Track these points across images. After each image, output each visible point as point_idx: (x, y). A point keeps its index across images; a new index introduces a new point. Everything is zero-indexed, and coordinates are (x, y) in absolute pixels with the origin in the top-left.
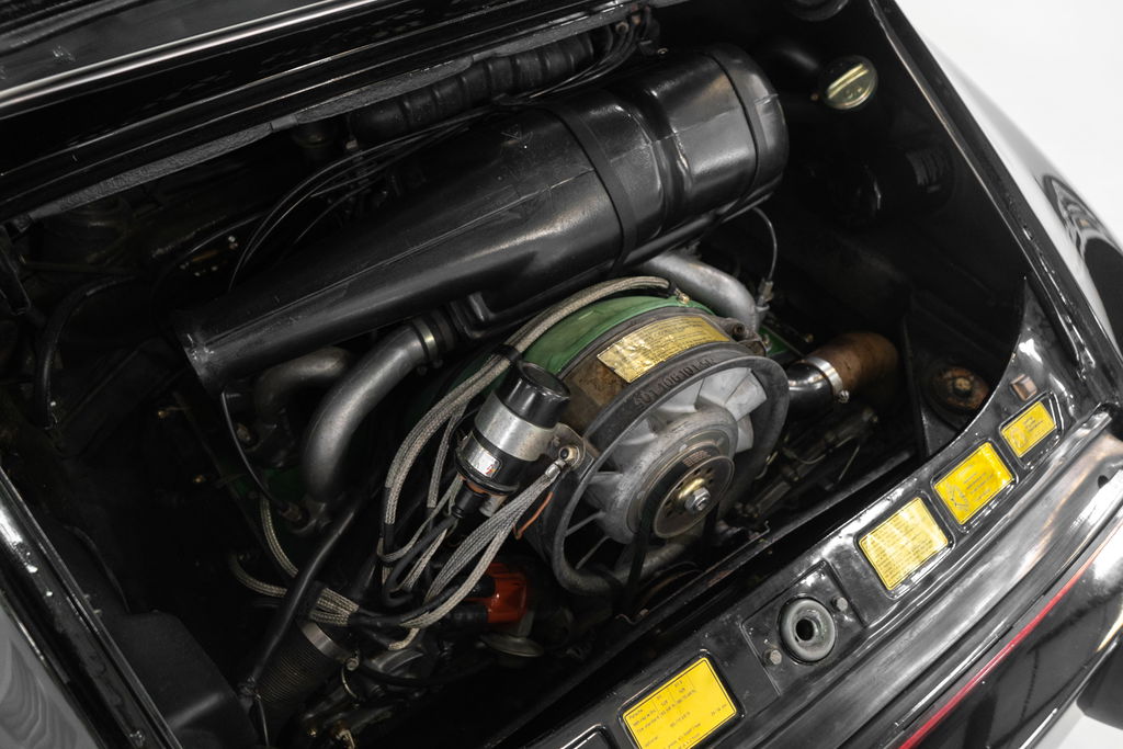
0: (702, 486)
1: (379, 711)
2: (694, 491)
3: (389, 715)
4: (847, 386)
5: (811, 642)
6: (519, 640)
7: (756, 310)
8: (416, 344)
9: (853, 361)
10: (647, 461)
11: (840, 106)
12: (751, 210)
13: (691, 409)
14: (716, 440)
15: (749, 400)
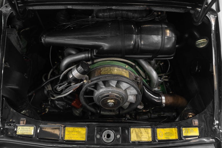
0: (113, 102)
1: (57, 110)
2: (111, 102)
3: (57, 112)
4: (166, 104)
5: (108, 139)
6: (78, 112)
7: (158, 80)
8: (87, 55)
9: (171, 100)
10: (101, 91)
11: (197, 46)
12: (167, 60)
13: (115, 86)
14: (120, 96)
15: (133, 92)
